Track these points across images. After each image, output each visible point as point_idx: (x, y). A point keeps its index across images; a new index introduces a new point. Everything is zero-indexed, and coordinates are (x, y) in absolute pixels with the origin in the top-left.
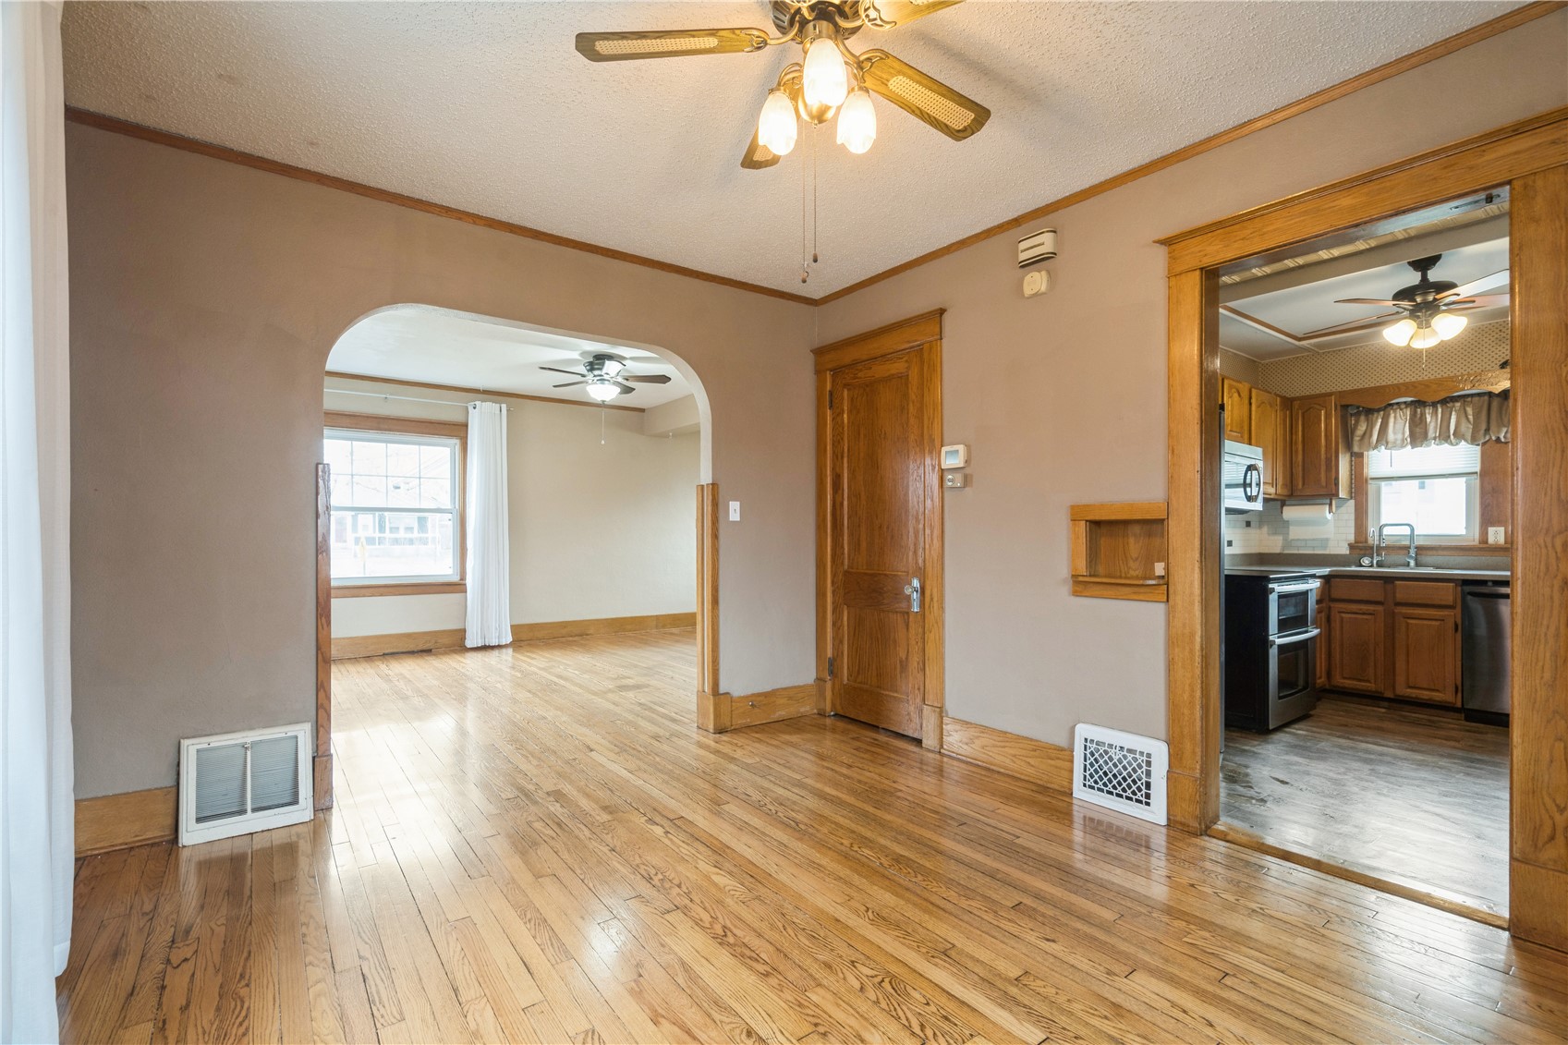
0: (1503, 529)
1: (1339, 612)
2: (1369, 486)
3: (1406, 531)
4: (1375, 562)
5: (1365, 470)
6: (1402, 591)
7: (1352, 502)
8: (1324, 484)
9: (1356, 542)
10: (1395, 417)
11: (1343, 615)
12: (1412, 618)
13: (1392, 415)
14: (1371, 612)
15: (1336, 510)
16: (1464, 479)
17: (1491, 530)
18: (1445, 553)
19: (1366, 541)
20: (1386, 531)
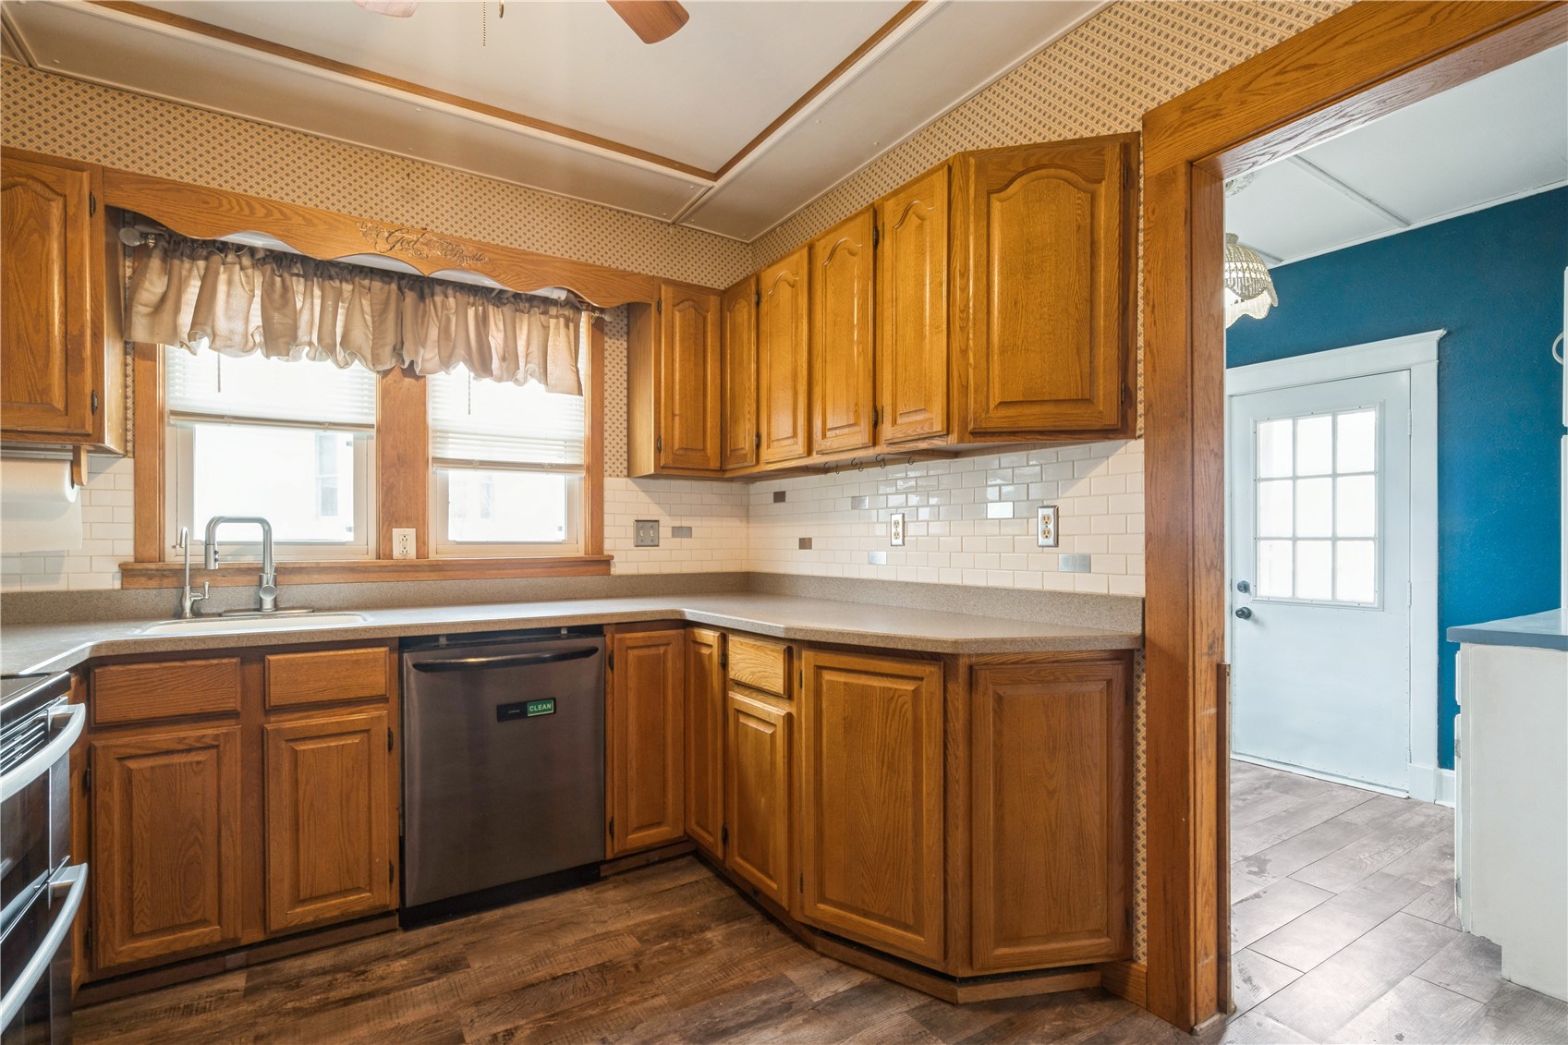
0: (411, 532)
1: (120, 759)
2: (168, 429)
3: (254, 533)
4: (188, 605)
5: (160, 392)
6: (285, 678)
7: (128, 463)
8: (59, 405)
9: (137, 561)
10: (230, 282)
11: (132, 764)
12: (304, 739)
13: (223, 278)
14: (209, 741)
15: (89, 479)
16: (349, 436)
17: (397, 532)
18: (324, 578)
19: (161, 558)
20: (224, 533)
